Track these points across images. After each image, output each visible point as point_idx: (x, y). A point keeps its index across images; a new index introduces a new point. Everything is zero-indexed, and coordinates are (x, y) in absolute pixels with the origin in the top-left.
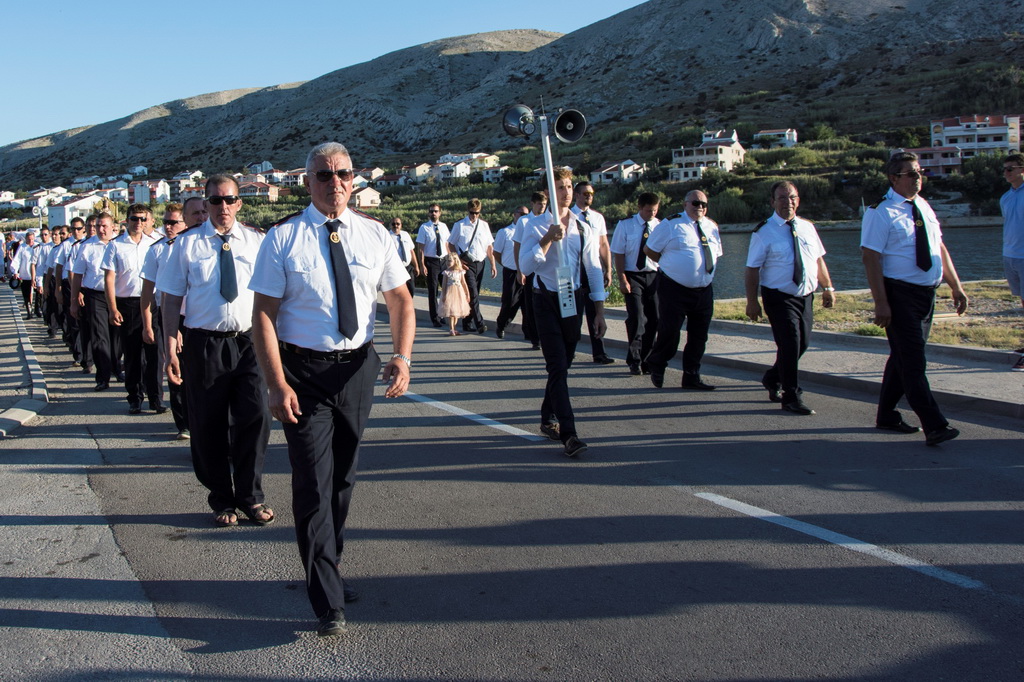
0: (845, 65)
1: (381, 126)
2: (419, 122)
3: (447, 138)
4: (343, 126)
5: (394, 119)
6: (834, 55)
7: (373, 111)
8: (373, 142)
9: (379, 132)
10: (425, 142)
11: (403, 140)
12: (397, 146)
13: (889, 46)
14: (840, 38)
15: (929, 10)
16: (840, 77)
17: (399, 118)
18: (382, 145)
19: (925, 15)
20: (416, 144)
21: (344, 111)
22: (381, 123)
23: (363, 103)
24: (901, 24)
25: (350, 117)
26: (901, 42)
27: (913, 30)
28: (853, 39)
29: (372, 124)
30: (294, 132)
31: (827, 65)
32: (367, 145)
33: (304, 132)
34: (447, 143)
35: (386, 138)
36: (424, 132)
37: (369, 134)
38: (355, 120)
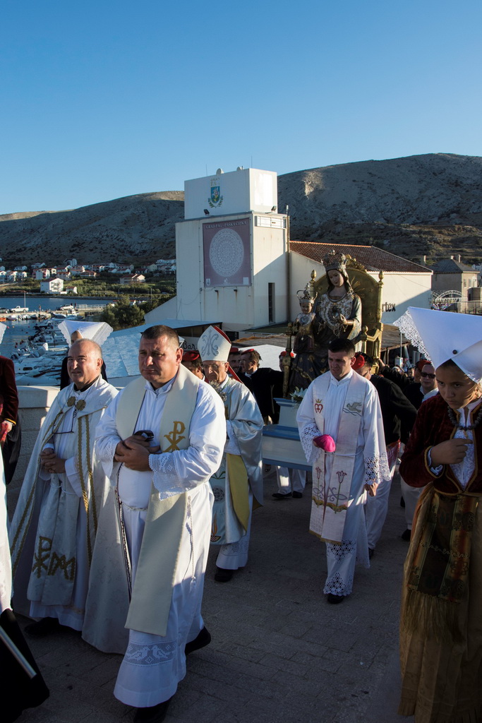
0: (321, 227)
1: (122, 243)
2: (140, 242)
3: (155, 250)
4: (103, 242)
5: (128, 240)
6: (317, 222)
7: (116, 235)
8: (119, 250)
9: (122, 246)
10: (145, 252)
11: (133, 250)
12: (131, 253)
13: (339, 220)
14: (320, 215)
15: (356, 205)
16: (319, 232)
17: (130, 239)
18: (123, 252)
19: (354, 207)
20: (140, 252)
21: (100, 234)
22: (122, 241)
23: (110, 231)
24: (344, 210)
25: (105, 238)
26: (343, 218)
27: (348, 213)
28: (326, 215)
29: (117, 242)
30: (77, 243)
31: (314, 226)
32: (117, 252)
33: (83, 244)
34: (155, 253)
35: (125, 249)
36: (144, 246)
37: (117, 247)
38: (108, 239)
